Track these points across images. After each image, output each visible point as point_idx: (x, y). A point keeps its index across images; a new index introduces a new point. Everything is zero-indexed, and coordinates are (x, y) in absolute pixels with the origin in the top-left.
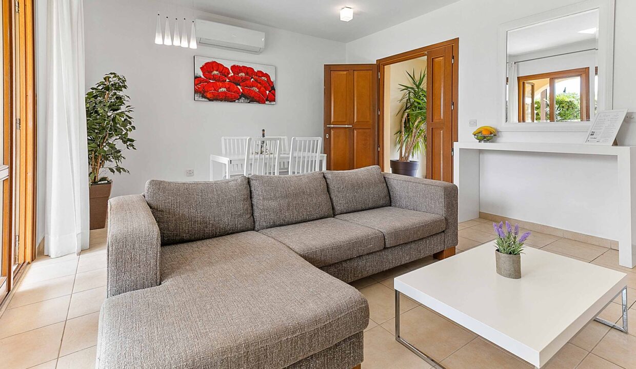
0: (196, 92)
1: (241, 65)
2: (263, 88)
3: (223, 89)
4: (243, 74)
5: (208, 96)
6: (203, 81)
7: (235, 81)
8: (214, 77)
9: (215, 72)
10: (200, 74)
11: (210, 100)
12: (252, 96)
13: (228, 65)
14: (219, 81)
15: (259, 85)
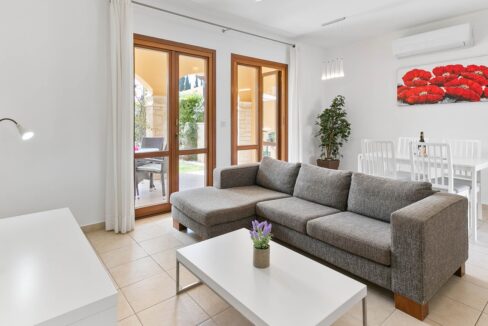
0: (399, 99)
1: (445, 65)
2: (476, 84)
3: (425, 93)
4: (448, 74)
5: (409, 100)
6: (405, 88)
7: (438, 83)
8: (415, 84)
9: (416, 79)
10: (402, 83)
11: (411, 104)
12: (459, 94)
13: (429, 69)
14: (420, 86)
15: (470, 81)
